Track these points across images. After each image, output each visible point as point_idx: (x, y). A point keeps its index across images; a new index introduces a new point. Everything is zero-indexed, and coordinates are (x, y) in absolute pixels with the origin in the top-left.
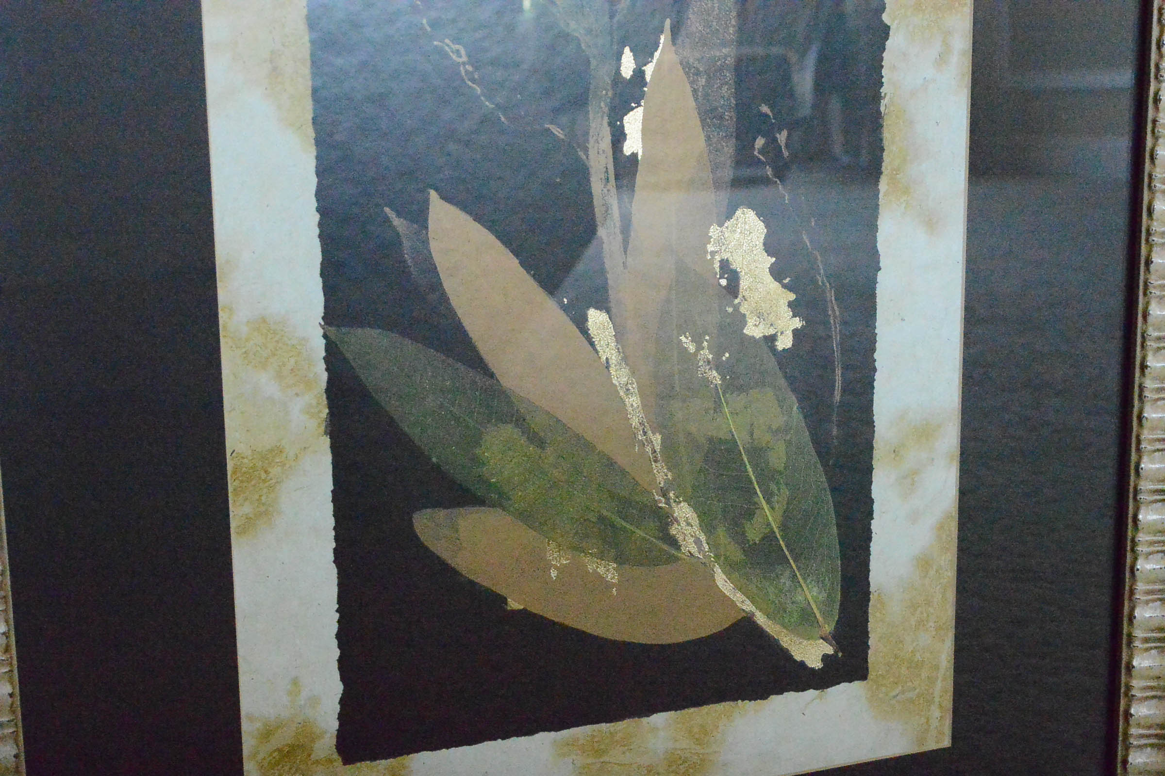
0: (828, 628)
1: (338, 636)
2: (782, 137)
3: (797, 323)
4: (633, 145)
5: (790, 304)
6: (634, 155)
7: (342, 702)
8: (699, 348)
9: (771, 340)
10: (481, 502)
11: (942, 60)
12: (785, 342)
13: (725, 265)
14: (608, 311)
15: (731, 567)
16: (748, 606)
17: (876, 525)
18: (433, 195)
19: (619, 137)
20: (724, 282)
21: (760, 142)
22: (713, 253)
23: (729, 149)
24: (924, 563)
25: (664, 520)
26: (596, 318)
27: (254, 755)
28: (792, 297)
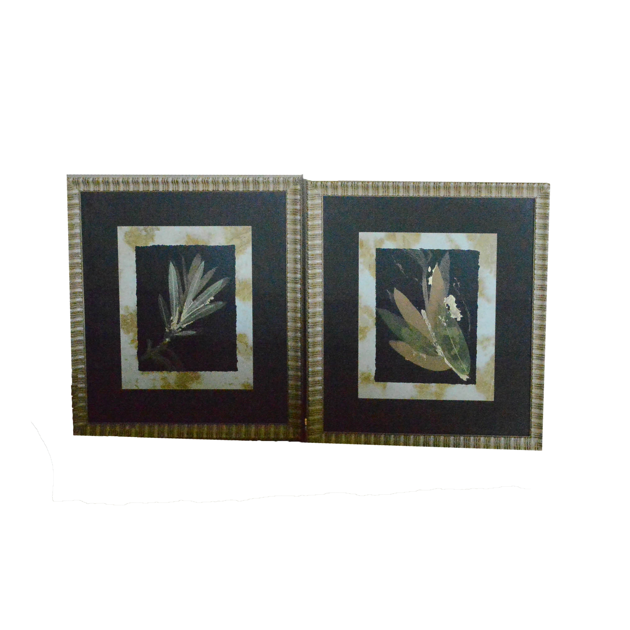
0: (468, 373)
1: (376, 359)
2: (459, 283)
3: (461, 316)
4: (430, 283)
5: (460, 313)
6: (430, 285)
7: (376, 371)
8: (442, 318)
9: (456, 319)
10: (401, 340)
11: (491, 272)
12: (459, 319)
13: (447, 305)
14: (426, 311)
15: (448, 359)
16: (451, 366)
17: (477, 355)
18: (395, 288)
19: (428, 281)
20: (447, 308)
21: (454, 284)
22: (445, 302)
23: (448, 285)
24: (488, 364)
25: (435, 348)
26: (423, 311)
27: (360, 377)
28: (460, 311)
